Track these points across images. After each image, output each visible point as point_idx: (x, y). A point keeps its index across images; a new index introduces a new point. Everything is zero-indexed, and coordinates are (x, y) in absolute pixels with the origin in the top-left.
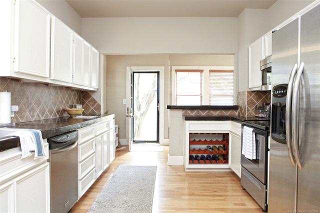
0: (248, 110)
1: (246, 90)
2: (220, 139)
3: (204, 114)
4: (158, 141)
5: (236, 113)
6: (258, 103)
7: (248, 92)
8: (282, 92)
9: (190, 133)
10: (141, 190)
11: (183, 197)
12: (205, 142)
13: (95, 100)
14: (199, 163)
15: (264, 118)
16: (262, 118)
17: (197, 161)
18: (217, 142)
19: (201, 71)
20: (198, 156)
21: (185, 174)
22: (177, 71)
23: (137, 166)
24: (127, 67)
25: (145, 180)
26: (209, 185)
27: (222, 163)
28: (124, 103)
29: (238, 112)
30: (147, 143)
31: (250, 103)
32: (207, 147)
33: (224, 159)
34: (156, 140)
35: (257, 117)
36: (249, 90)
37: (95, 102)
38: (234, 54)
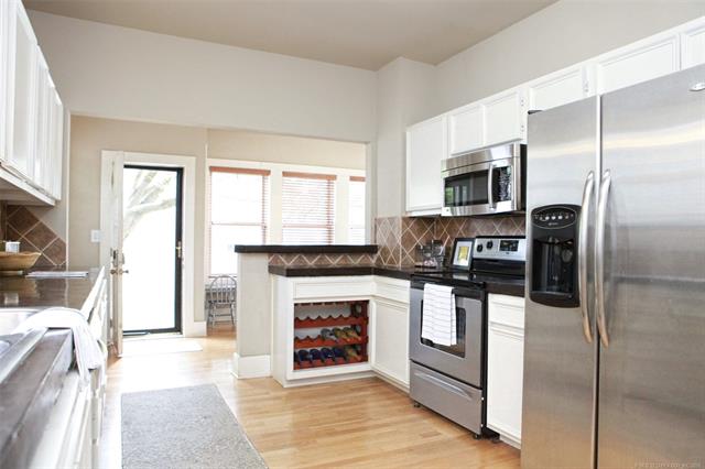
0: (404, 254)
1: (399, 214)
2: (346, 314)
3: (311, 262)
4: (178, 328)
5: (373, 261)
6: (420, 241)
7: (404, 219)
8: (560, 217)
9: (296, 305)
10: (220, 442)
11: (319, 441)
12: (319, 322)
13: (48, 231)
14: (313, 366)
15: (434, 268)
16: (431, 268)
17: (307, 362)
18: (341, 320)
19: (266, 173)
20: (306, 353)
21: (285, 393)
22: (213, 169)
23: (169, 390)
24: (104, 153)
25: (210, 417)
26: (348, 408)
27: (356, 361)
28: (93, 240)
29: (375, 258)
30: (150, 336)
31: (407, 240)
32: (322, 332)
33: (358, 353)
34: (172, 325)
35: (419, 267)
36: (404, 215)
37: (49, 235)
38: (366, 143)
